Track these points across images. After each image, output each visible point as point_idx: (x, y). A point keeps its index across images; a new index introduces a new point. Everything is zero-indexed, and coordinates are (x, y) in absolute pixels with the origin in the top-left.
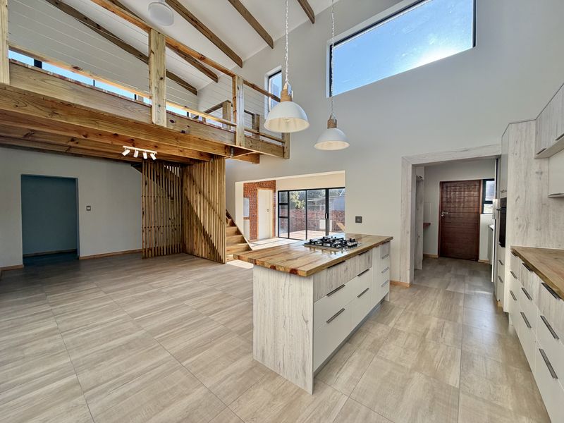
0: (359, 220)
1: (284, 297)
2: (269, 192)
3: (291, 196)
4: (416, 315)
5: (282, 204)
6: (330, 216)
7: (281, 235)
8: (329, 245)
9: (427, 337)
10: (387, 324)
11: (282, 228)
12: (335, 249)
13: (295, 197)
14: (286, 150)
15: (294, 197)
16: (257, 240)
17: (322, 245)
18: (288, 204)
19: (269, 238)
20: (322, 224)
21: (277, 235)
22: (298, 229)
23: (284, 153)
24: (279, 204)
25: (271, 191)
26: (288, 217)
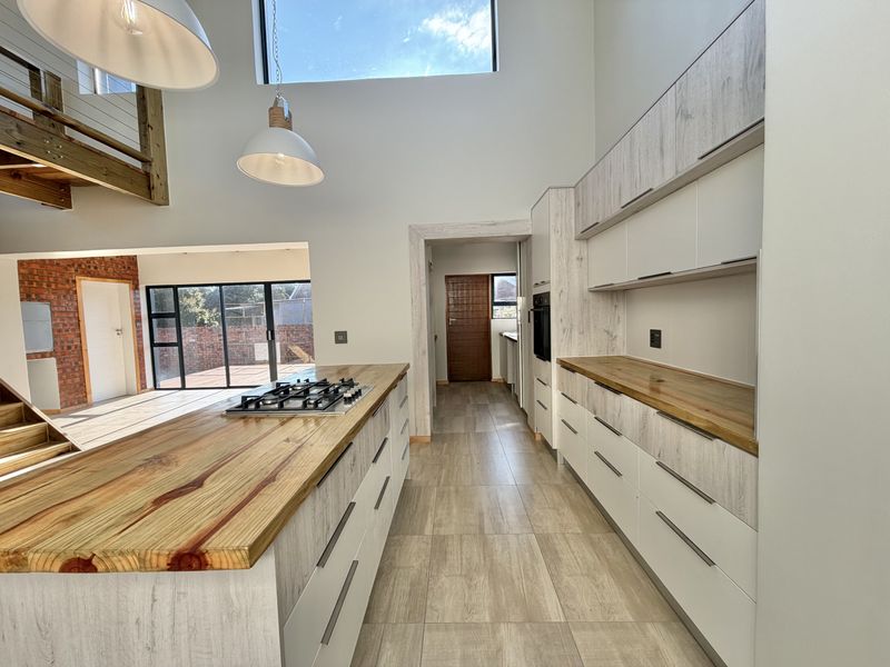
0: (341, 337)
1: (151, 649)
2: (117, 290)
3: (183, 301)
4: (457, 491)
5: (158, 316)
6: (277, 336)
7: (162, 384)
8: (299, 403)
9: (486, 532)
10: (421, 533)
11: (165, 367)
12: (316, 414)
13: (194, 303)
14: (155, 182)
15: (192, 302)
16: (90, 406)
17: (281, 405)
18: (176, 315)
19: (128, 395)
20: (262, 351)
21: (150, 384)
22: (205, 365)
23: (150, 188)
24: (151, 317)
25: (126, 287)
26: (179, 344)
